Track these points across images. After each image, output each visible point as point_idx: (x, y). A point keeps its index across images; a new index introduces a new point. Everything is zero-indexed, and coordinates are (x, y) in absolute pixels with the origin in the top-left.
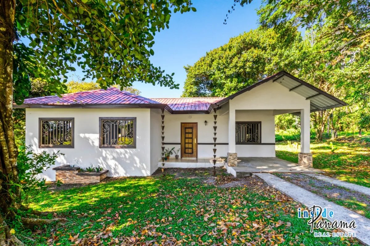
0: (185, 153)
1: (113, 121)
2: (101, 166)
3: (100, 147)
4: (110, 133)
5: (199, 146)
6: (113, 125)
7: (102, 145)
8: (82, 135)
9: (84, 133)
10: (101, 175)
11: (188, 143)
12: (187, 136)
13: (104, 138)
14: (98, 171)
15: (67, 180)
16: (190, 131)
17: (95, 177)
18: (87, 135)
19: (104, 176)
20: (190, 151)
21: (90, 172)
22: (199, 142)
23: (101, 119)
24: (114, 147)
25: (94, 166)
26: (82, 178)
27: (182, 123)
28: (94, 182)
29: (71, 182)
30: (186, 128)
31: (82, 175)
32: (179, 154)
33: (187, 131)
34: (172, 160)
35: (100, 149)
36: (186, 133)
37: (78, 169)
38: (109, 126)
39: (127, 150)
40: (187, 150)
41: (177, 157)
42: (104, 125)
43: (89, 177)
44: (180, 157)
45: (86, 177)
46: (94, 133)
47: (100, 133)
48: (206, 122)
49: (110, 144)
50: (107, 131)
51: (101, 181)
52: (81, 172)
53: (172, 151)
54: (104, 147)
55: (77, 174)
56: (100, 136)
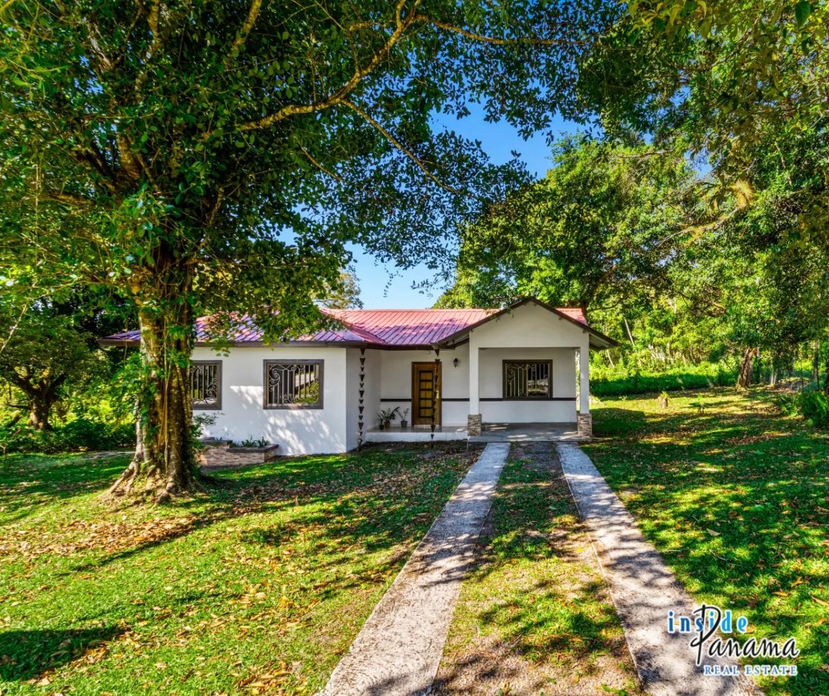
0: (420, 416)
1: (286, 366)
2: (268, 438)
3: (265, 408)
4: (281, 384)
5: (443, 403)
6: (286, 372)
7: (269, 405)
8: (235, 388)
9: (239, 385)
10: (266, 451)
11: (426, 399)
12: (423, 385)
13: (270, 394)
14: (261, 446)
15: (212, 459)
16: (429, 376)
17: (256, 454)
18: (243, 388)
19: (272, 454)
20: (428, 413)
21: (248, 447)
22: (443, 397)
23: (266, 362)
24: (287, 408)
25: (254, 439)
26: (237, 456)
27: (414, 363)
28: (255, 462)
29: (220, 463)
30: (421, 372)
31: (236, 452)
32: (409, 419)
33: (424, 376)
34: (395, 429)
35: (265, 412)
36: (421, 381)
37: (230, 442)
38: (280, 373)
39: (310, 411)
40: (423, 412)
41: (404, 424)
42: (271, 373)
43: (247, 455)
44: (409, 423)
45: (242, 454)
46: (255, 384)
47: (265, 385)
48: (456, 361)
49: (281, 402)
50: (276, 382)
51: (266, 461)
52: (233, 447)
53: (396, 413)
54: (272, 408)
55: (228, 451)
56: (265, 389)
